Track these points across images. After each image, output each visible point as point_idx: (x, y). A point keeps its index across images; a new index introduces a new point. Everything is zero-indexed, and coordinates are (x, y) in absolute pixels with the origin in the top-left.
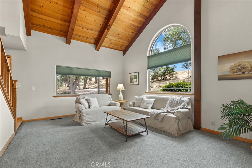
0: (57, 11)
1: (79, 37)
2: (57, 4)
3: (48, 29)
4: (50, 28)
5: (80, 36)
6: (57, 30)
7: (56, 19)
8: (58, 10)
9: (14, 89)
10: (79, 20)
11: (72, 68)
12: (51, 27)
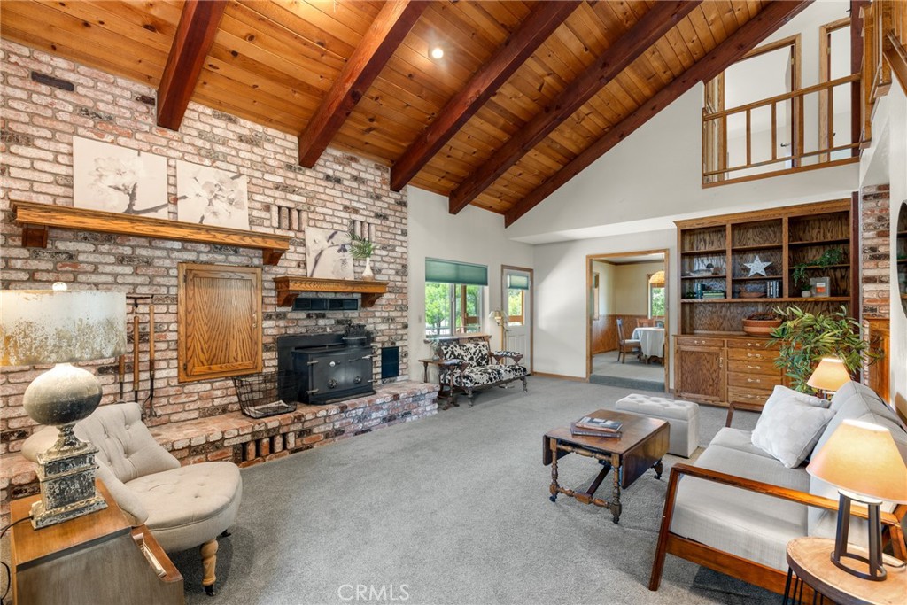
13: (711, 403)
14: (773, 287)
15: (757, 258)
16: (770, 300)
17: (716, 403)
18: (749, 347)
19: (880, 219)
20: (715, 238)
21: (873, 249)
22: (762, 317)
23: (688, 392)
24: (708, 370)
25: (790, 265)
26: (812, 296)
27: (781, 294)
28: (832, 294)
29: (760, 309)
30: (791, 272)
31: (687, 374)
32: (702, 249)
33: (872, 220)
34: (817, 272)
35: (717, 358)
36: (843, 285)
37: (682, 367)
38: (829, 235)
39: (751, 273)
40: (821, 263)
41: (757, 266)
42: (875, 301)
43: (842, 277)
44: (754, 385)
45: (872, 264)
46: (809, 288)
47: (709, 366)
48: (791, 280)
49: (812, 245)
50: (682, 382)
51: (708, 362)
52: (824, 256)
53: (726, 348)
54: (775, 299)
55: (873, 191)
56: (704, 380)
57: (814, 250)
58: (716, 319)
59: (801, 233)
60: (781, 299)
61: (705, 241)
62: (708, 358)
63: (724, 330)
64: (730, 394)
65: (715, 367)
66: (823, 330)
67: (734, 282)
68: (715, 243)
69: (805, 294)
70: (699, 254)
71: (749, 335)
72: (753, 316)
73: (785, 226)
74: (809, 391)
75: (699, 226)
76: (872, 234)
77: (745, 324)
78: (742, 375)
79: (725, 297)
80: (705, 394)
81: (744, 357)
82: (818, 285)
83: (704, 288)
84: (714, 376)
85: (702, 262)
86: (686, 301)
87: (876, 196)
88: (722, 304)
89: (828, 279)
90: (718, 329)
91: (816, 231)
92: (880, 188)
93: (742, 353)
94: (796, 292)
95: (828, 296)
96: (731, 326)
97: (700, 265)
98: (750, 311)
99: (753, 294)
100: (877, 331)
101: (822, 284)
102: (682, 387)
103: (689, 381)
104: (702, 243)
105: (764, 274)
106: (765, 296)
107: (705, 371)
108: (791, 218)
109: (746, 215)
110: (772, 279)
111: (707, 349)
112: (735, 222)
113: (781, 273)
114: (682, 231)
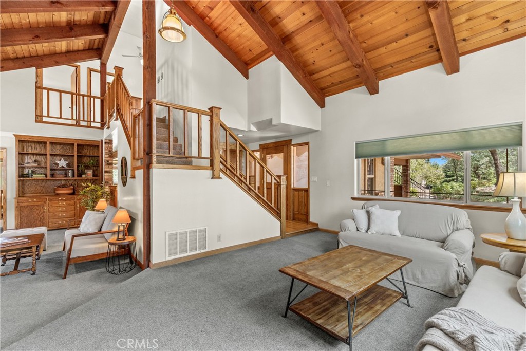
0: (331, 54)
1: (392, 67)
2: (323, 45)
3: (340, 85)
4: (340, 82)
5: (392, 65)
6: (349, 79)
7: (337, 64)
8: (330, 51)
10: (367, 39)
11: (384, 141)
12: (341, 80)
14: (70, 173)
15: (62, 159)
16: (69, 178)
18: (60, 200)
19: (110, 151)
20: (38, 146)
21: (108, 161)
22: (64, 186)
24: (38, 214)
25: (78, 164)
26: (86, 177)
27: (74, 176)
28: (94, 176)
29: (63, 182)
30: (78, 167)
31: (24, 218)
32: (30, 151)
33: (107, 151)
34: (88, 167)
35: (43, 207)
36: (96, 172)
37: (21, 214)
38: (91, 153)
39: (60, 166)
40: (89, 164)
41: (62, 163)
42: (108, 179)
43: (96, 170)
44: (62, 217)
45: (107, 166)
46: (85, 174)
47: (38, 212)
48: (78, 170)
49: (85, 156)
50: (21, 223)
51: (37, 210)
52: (90, 161)
53: (48, 202)
54: (71, 178)
55: (108, 141)
56: (35, 220)
57: (86, 159)
58: (39, 188)
59: (81, 150)
60: (73, 178)
61: (32, 147)
62: (37, 208)
63: (43, 193)
64: (50, 223)
65: (41, 212)
66: (98, 190)
67: (51, 169)
68: (38, 149)
69: (84, 176)
70: (28, 154)
71: (58, 194)
72: (60, 186)
73: (76, 147)
74: (97, 211)
75: (31, 140)
76: (107, 156)
77: (55, 189)
78: (56, 213)
79: (46, 176)
81: (58, 205)
82: (88, 172)
83: (33, 172)
84: (41, 216)
85: (30, 158)
86: (21, 179)
87: (109, 143)
88: (42, 181)
89: (92, 170)
90: (40, 193)
91: (86, 150)
92: (110, 140)
93: (56, 203)
94: (80, 175)
95: (92, 177)
96: (48, 191)
97: (28, 160)
98: (58, 183)
99: (61, 176)
100: (112, 190)
101: (90, 172)
102: (20, 226)
103: (25, 221)
104: (30, 148)
105: (66, 167)
106: (67, 177)
107: (36, 215)
108: (78, 144)
109: (59, 139)
110: (70, 169)
111: (36, 203)
112: (51, 141)
113: (73, 167)
114: (19, 141)
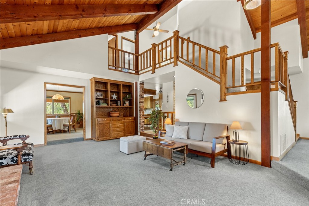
9: (295, 108)
13: (107, 139)
14: (119, 103)
15: (115, 94)
17: (109, 139)
18: (117, 120)
19: (142, 89)
23: (101, 137)
24: (107, 129)
25: (123, 97)
27: (121, 105)
29: (115, 109)
30: (123, 99)
34: (127, 100)
35: (109, 124)
37: (99, 129)
39: (113, 98)
40: (128, 98)
41: (115, 97)
42: (142, 107)
45: (141, 99)
46: (125, 104)
47: (107, 127)
48: (123, 101)
50: (99, 134)
53: (111, 121)
54: (119, 106)
56: (105, 132)
58: (100, 112)
62: (107, 125)
64: (113, 135)
68: (100, 88)
75: (101, 81)
76: (141, 92)
78: (115, 128)
79: (108, 105)
80: (106, 137)
81: (116, 123)
82: (127, 103)
83: (101, 102)
84: (108, 130)
86: (97, 106)
87: (142, 84)
89: (129, 102)
94: (123, 105)
95: (128, 106)
99: (114, 105)
102: (99, 136)
103: (101, 134)
105: (116, 99)
106: (117, 105)
107: (106, 129)
108: (123, 85)
109: (114, 81)
110: (119, 101)
111: (106, 122)
112: (111, 82)
113: (121, 100)
114: (96, 81)
